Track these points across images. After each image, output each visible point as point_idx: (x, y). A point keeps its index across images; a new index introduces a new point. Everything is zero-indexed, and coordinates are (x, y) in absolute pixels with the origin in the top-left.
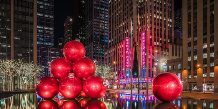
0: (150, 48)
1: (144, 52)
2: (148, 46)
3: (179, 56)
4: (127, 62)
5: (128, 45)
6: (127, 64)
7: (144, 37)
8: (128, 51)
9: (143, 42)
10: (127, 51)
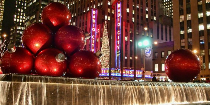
0: (126, 26)
1: (119, 31)
2: (124, 23)
3: (166, 40)
4: (93, 45)
5: (95, 19)
6: (92, 48)
7: (119, 9)
8: (95, 28)
9: (119, 16)
10: (93, 27)
